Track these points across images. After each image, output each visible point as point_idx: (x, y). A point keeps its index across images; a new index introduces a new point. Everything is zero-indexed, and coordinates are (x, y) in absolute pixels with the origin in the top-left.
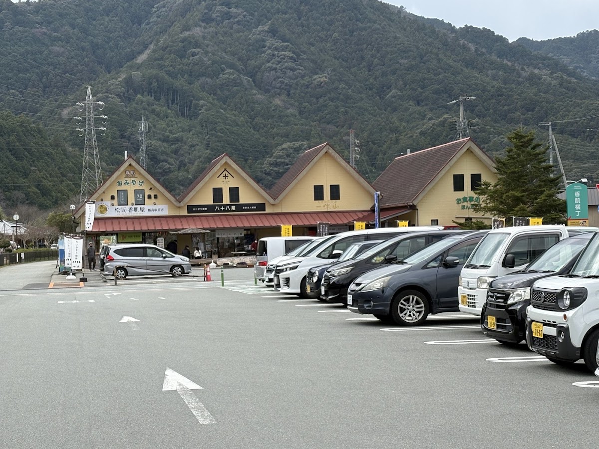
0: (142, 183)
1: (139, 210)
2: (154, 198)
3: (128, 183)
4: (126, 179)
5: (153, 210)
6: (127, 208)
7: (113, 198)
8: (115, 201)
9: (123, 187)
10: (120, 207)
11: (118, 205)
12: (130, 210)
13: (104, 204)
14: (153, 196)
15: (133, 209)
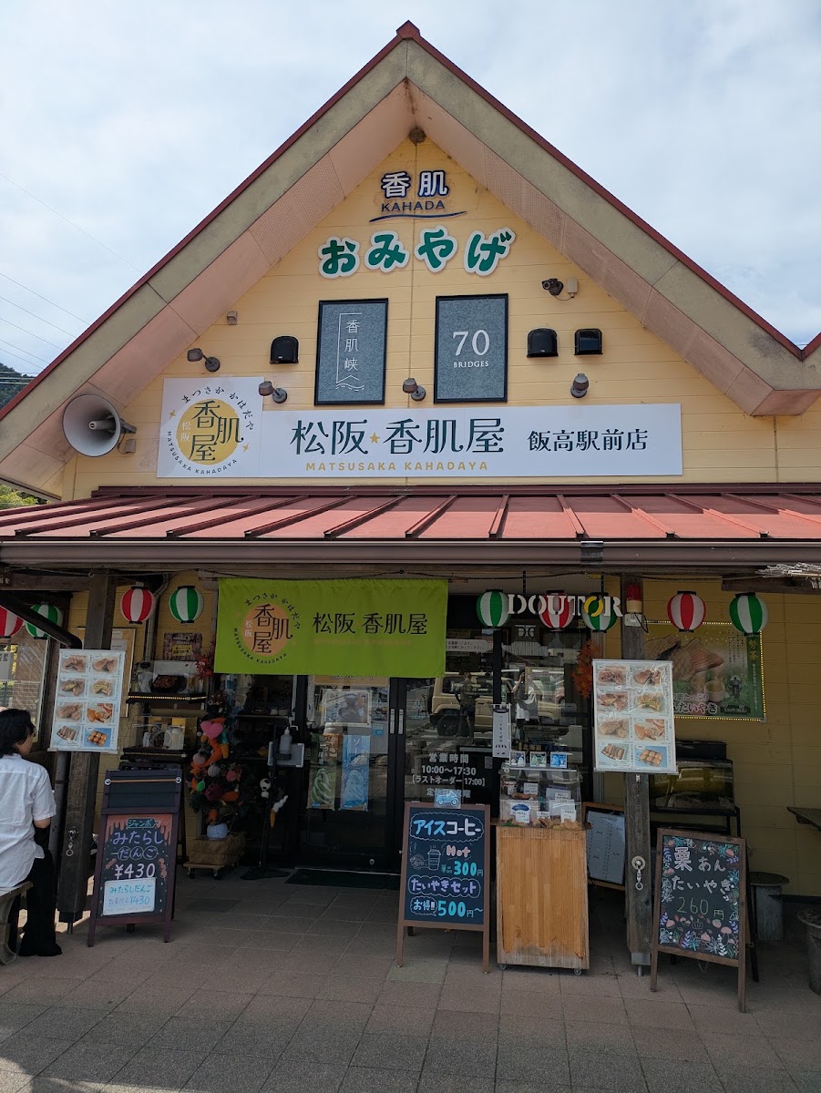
0: (495, 248)
1: (463, 436)
2: (580, 352)
3: (397, 256)
4: (385, 228)
5: (565, 442)
6: (376, 422)
7: (284, 351)
8: (298, 379)
9: (362, 282)
10: (329, 416)
11: (317, 403)
12: (401, 441)
13: (223, 397)
14: (566, 343)
15: (421, 434)
